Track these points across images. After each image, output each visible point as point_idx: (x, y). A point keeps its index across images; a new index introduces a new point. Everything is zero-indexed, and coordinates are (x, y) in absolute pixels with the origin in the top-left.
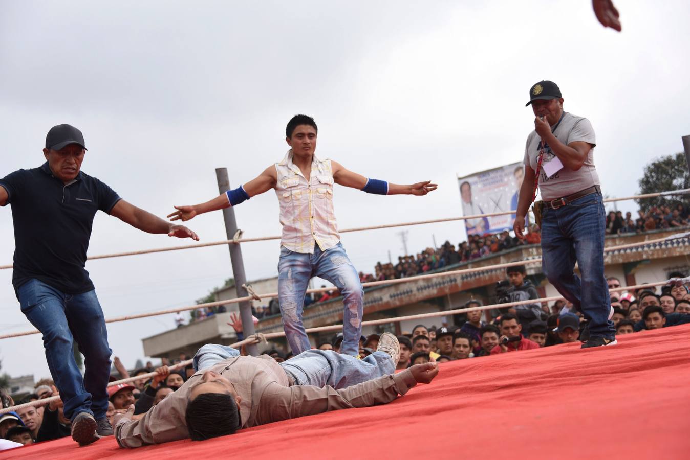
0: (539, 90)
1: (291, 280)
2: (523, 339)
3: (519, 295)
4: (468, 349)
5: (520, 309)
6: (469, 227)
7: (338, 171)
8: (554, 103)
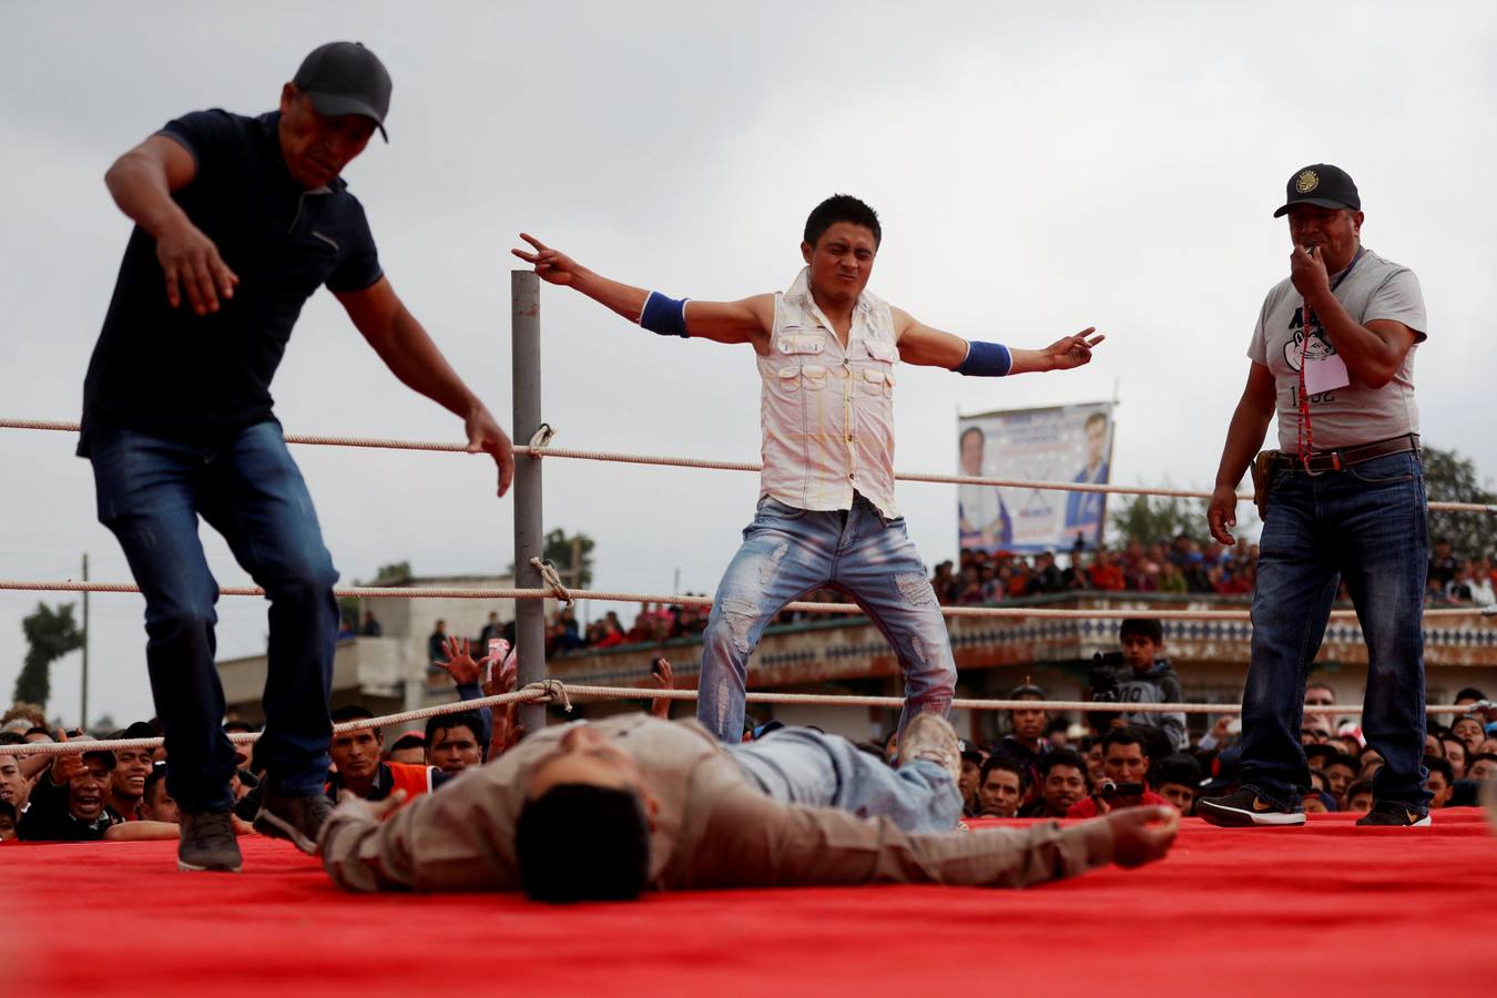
0: (1309, 184)
1: (775, 565)
2: (1148, 792)
3: (1139, 690)
4: (1013, 797)
5: (1137, 724)
6: (966, 530)
7: (908, 328)
8: (1340, 220)
